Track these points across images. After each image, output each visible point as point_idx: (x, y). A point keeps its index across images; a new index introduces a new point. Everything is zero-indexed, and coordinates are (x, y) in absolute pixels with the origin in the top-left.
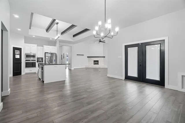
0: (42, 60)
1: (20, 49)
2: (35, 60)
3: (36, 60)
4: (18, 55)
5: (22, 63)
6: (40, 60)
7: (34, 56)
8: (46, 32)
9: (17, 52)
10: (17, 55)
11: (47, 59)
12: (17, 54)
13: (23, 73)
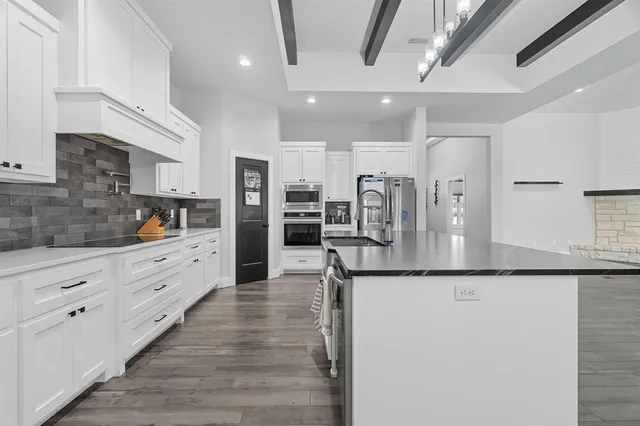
0: (348, 212)
1: (261, 167)
2: (319, 214)
3: (323, 215)
4: (255, 190)
5: (270, 228)
6: (339, 212)
7: (313, 196)
8: (362, 62)
9: (252, 180)
10: (252, 194)
11: (369, 208)
12: (250, 189)
13: (273, 272)
